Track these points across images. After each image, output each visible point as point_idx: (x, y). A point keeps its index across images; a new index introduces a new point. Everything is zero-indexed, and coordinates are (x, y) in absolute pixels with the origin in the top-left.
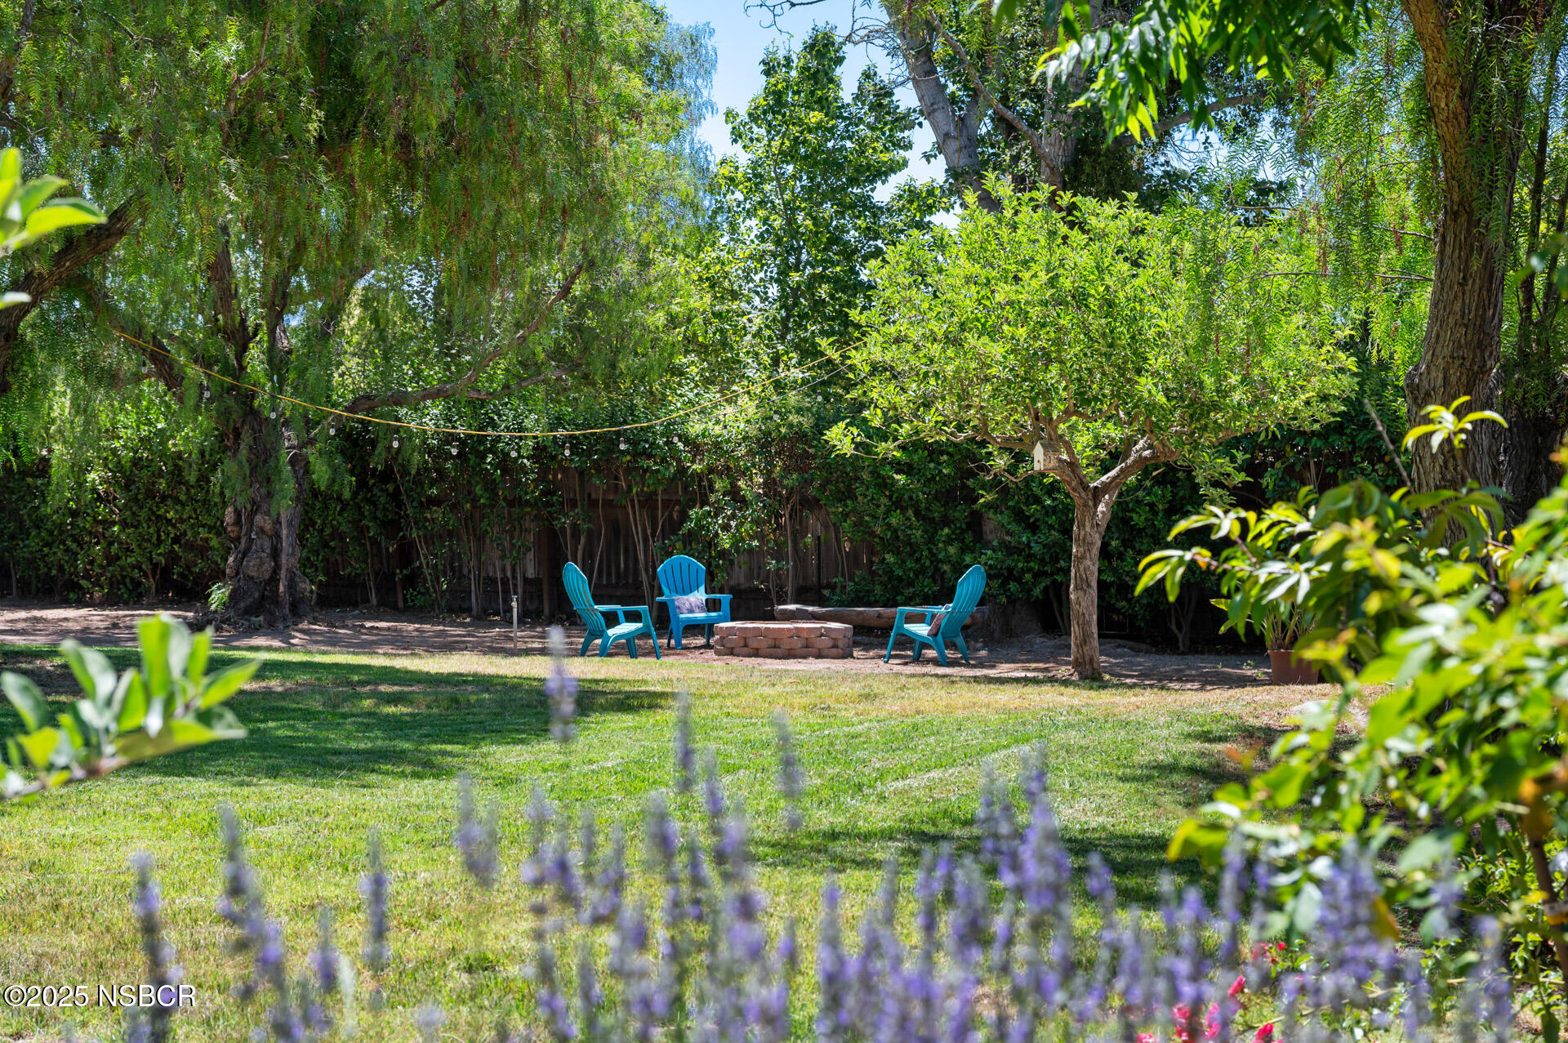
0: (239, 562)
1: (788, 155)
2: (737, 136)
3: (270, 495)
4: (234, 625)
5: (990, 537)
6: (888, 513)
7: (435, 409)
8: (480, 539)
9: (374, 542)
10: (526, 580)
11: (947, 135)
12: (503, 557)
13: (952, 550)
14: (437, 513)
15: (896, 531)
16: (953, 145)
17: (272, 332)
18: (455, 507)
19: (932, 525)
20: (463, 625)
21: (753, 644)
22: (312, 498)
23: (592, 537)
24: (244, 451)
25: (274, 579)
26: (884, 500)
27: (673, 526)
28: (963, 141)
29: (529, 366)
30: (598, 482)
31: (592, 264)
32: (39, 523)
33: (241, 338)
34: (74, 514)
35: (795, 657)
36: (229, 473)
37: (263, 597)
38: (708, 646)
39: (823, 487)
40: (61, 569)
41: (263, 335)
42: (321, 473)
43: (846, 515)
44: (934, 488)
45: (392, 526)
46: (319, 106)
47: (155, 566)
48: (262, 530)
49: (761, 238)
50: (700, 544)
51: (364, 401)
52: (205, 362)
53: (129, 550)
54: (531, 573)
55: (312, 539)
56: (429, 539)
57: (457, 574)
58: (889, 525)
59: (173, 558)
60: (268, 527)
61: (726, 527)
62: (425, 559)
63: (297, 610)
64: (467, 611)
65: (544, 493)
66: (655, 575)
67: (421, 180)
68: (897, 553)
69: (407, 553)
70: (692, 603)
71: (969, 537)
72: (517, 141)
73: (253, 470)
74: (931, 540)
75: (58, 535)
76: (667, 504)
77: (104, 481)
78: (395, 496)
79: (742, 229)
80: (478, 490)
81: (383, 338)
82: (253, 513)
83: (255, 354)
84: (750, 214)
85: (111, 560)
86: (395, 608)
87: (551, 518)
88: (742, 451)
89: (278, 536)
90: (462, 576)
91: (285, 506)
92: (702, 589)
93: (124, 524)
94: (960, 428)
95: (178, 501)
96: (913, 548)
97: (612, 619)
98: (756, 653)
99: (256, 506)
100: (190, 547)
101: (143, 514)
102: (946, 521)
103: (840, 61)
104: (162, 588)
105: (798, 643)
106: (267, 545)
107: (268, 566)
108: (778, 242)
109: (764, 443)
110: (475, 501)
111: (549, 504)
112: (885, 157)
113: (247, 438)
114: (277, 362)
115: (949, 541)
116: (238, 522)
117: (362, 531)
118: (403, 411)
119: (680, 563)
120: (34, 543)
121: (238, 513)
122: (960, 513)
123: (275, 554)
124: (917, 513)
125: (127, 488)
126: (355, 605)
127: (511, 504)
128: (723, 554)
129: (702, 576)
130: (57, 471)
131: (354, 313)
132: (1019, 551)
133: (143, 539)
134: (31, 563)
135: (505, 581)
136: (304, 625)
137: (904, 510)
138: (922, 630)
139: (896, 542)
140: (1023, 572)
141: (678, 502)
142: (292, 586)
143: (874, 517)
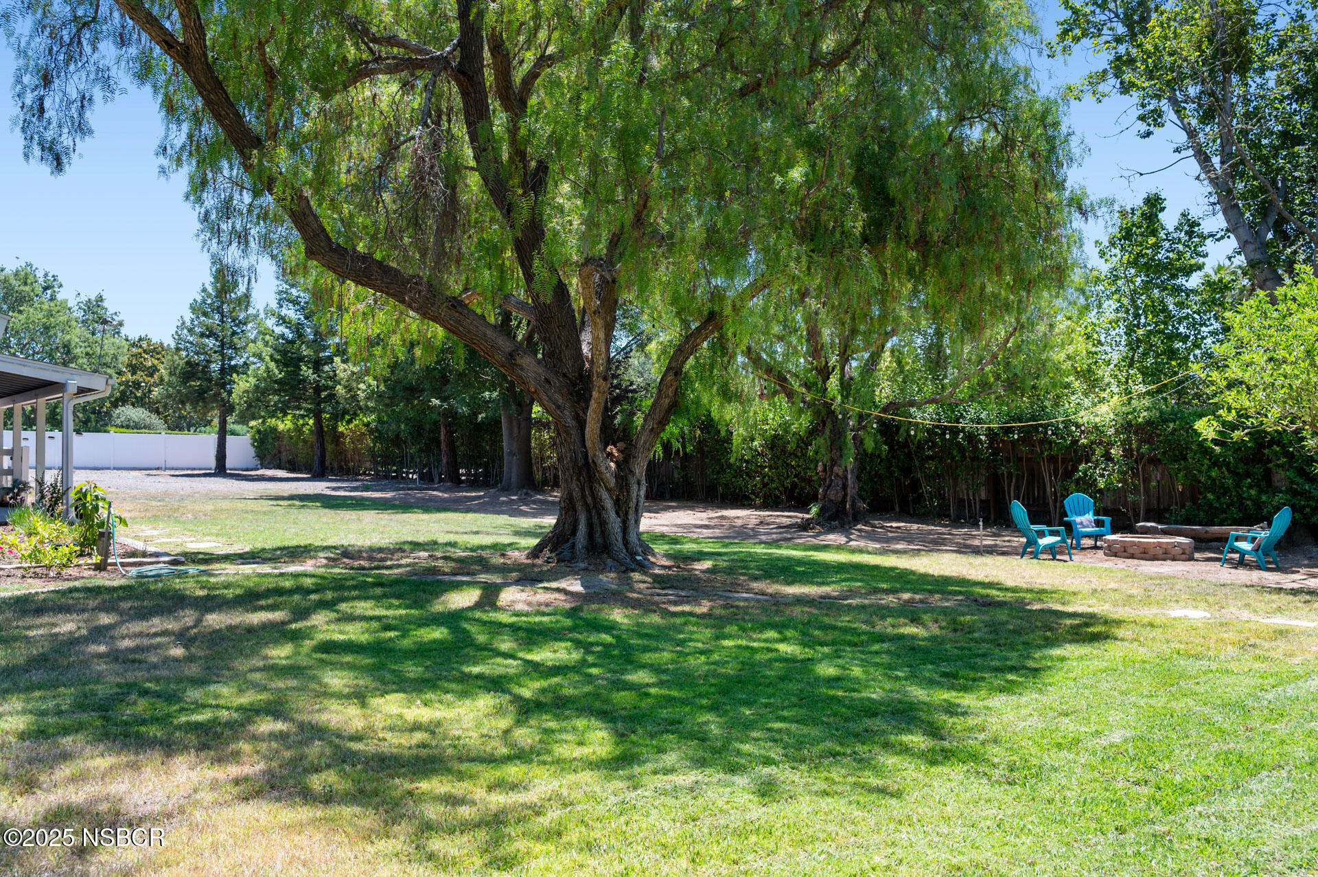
0: (825, 492)
1: (1131, 264)
2: (1102, 254)
3: (841, 456)
4: (822, 526)
5: (1278, 484)
6: (1209, 469)
7: (931, 408)
8: (955, 479)
9: (897, 479)
10: (981, 501)
11: (1246, 242)
12: (968, 489)
13: (1253, 492)
14: (932, 465)
15: (1214, 480)
16: (1251, 247)
17: (842, 369)
18: (941, 460)
19: (1238, 477)
20: (945, 526)
21: (1130, 551)
22: (864, 458)
23: (1019, 478)
24: (827, 432)
25: (843, 502)
26: (1206, 462)
27: (1069, 474)
28: (1257, 245)
29: (984, 385)
30: (1025, 449)
31: (1023, 327)
32: (730, 466)
33: (825, 373)
34: (747, 462)
35: (1158, 559)
36: (820, 442)
37: (838, 511)
38: (1096, 547)
39: (1164, 453)
40: (741, 489)
41: (837, 371)
42: (869, 445)
43: (1180, 470)
44: (1240, 454)
45: (907, 471)
46: (864, 210)
47: (786, 488)
48: (837, 475)
49: (1117, 310)
50: (1087, 485)
51: (891, 407)
52: (807, 386)
53: (773, 481)
54: (983, 496)
55: (865, 477)
56: (928, 478)
57: (941, 497)
58: (1210, 477)
59: (794, 485)
60: (840, 473)
61: (1102, 476)
62: (926, 489)
63: (857, 518)
64: (948, 516)
65: (991, 454)
66: (1063, 506)
67: (932, 261)
68: (1214, 493)
69: (915, 485)
70: (1085, 521)
71: (1263, 484)
72: (999, 230)
73: (832, 443)
74: (1238, 486)
75: (739, 473)
76: (1064, 461)
77: (761, 445)
78: (909, 455)
79: (1105, 306)
80: (955, 453)
81: (902, 372)
82: (833, 466)
83: (833, 382)
84: (1108, 298)
85: (765, 485)
86: (909, 513)
87: (996, 468)
88: (1112, 431)
89: (846, 478)
90: (944, 498)
91: (850, 461)
92: (1091, 513)
93: (771, 467)
94: (1292, 422)
95: (797, 456)
96: (1226, 491)
97: (1041, 534)
98: (1132, 557)
99: (834, 462)
100: (803, 479)
101: (780, 463)
102: (1248, 475)
103: (1163, 209)
104: (789, 500)
105: (1160, 551)
106: (840, 483)
107: (841, 494)
108: (1127, 312)
109: (1127, 427)
110: (953, 458)
111: (994, 460)
112: (1193, 262)
113: (829, 426)
114: (845, 385)
115: (1250, 487)
116: (825, 470)
117: (891, 473)
118: (912, 410)
119: (1077, 498)
120: (728, 476)
121: (825, 466)
122: (1258, 469)
123: (845, 487)
124: (1228, 469)
125: (772, 449)
126: (887, 511)
127: (972, 459)
128: (1100, 491)
129: (1091, 505)
130: (736, 440)
131: (886, 361)
132: (1302, 494)
133: (779, 475)
134: (726, 485)
135: (969, 501)
136: (859, 527)
137: (1220, 468)
138: (1245, 546)
139: (1213, 486)
140: (1304, 507)
141: (1071, 460)
142: (853, 505)
143: (1200, 471)
